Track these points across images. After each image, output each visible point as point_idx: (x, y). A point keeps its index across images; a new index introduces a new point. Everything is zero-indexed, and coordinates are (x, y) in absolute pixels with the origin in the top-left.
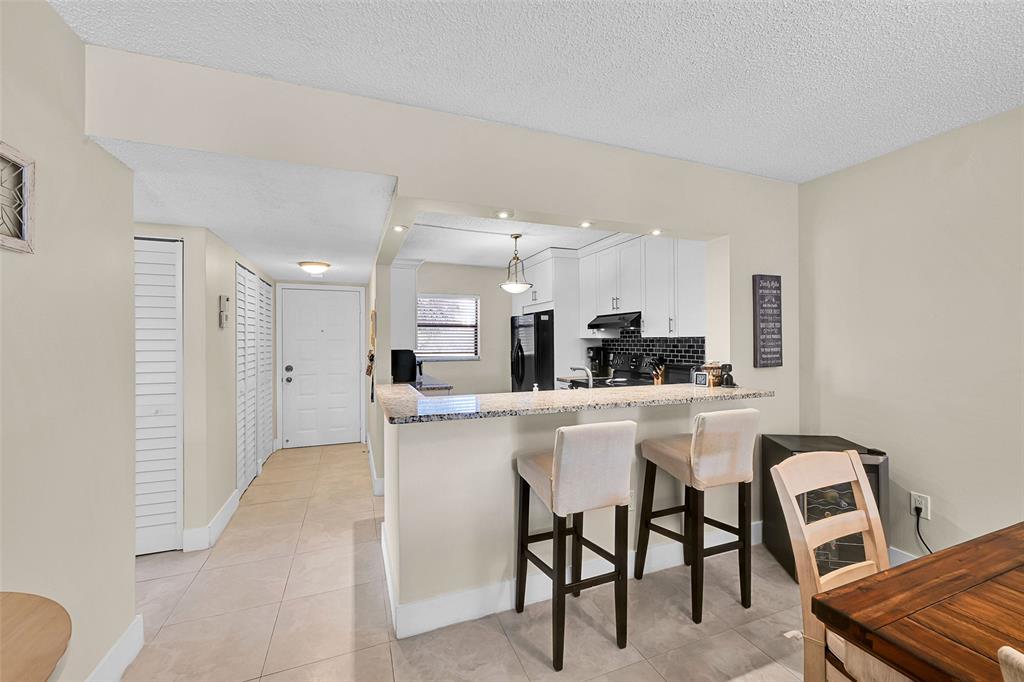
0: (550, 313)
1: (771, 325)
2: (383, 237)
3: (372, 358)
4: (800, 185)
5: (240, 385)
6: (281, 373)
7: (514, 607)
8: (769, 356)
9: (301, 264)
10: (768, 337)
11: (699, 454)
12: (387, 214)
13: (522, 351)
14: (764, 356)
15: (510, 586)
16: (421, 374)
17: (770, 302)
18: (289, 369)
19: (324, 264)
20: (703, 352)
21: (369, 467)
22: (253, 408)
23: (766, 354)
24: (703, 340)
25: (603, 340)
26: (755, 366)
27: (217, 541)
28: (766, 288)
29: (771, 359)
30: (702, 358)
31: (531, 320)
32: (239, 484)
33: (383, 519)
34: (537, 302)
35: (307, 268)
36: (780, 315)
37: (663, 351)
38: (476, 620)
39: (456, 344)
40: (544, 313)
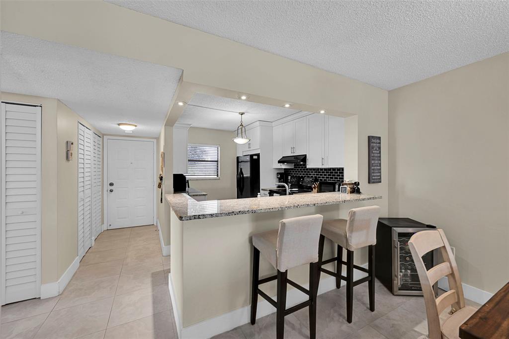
0: (258, 155)
1: (376, 162)
2: (170, 109)
3: (161, 179)
4: (389, 91)
5: (81, 195)
6: (107, 187)
7: (250, 321)
8: (376, 178)
9: (119, 124)
10: (375, 168)
11: (351, 231)
12: (174, 95)
13: (243, 175)
14: (373, 178)
15: (248, 309)
16: (189, 187)
17: (376, 150)
18: (111, 184)
19: (133, 125)
20: (343, 176)
21: (159, 239)
22: (89, 207)
23: (374, 177)
24: (343, 169)
25: (285, 169)
26: (369, 183)
27: (64, 290)
28: (374, 143)
29: (377, 179)
30: (343, 178)
31: (248, 158)
32: (79, 254)
33: (169, 271)
34: (251, 149)
35: (123, 127)
36: (380, 157)
37: (317, 175)
38: (228, 332)
40: (255, 155)
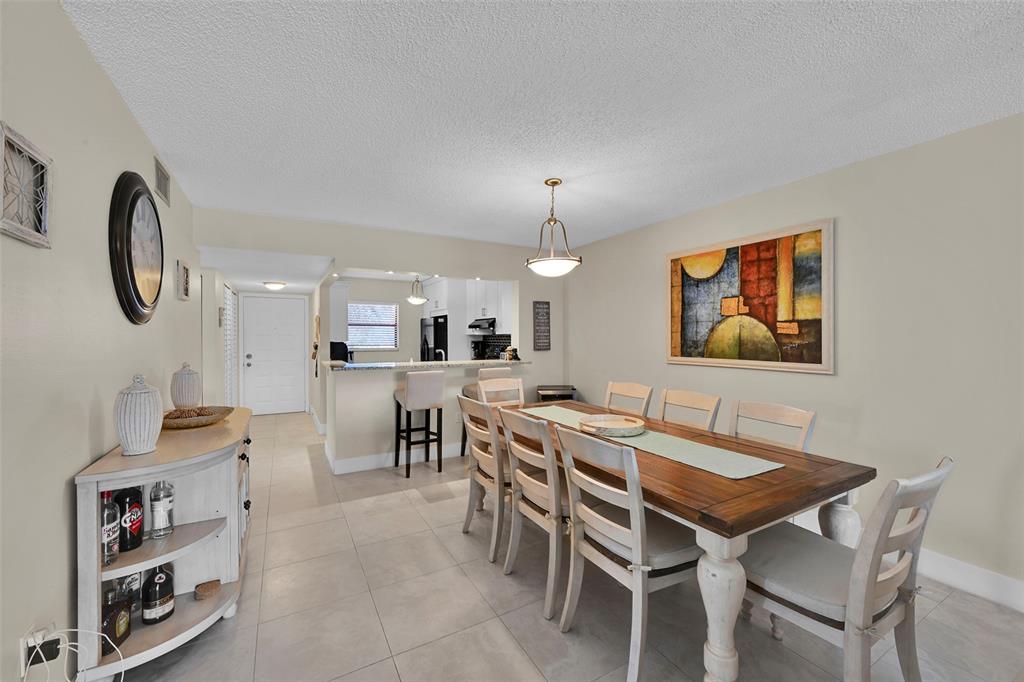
0: (445, 317)
1: (543, 328)
3: (316, 347)
6: (243, 360)
8: (543, 344)
10: (541, 334)
13: (427, 345)
14: (538, 344)
16: (351, 357)
17: (543, 315)
18: (249, 357)
19: (281, 283)
25: (484, 336)
26: (534, 350)
28: (541, 308)
29: (545, 346)
31: (432, 322)
34: (437, 309)
35: (269, 286)
36: (549, 323)
39: (384, 339)
40: (441, 317)
